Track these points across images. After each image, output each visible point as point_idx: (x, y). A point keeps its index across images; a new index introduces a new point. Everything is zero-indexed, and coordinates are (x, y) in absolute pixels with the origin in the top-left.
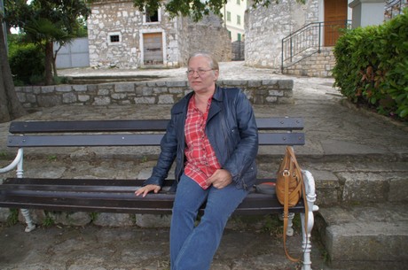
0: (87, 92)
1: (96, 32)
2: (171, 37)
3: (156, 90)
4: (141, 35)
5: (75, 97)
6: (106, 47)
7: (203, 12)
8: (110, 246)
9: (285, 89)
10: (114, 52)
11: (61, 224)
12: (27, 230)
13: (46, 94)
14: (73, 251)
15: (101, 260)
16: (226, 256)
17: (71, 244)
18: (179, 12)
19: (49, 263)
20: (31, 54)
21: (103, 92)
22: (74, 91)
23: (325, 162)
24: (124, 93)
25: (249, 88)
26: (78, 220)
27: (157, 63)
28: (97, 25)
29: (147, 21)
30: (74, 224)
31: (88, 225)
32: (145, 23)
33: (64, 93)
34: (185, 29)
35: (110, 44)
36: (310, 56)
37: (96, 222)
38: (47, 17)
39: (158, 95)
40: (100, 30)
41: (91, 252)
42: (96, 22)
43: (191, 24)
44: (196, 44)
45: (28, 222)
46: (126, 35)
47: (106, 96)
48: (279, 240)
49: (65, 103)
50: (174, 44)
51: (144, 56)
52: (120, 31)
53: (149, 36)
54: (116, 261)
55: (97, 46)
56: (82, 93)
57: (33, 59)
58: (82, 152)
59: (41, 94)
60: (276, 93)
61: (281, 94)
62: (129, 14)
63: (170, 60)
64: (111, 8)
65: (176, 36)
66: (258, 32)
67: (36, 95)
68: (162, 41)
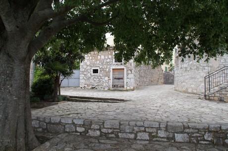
0: (83, 126)
1: (85, 67)
2: (129, 72)
3: (136, 129)
4: (111, 70)
5: (74, 128)
6: (90, 76)
10: (95, 79)
13: (54, 124)
20: (47, 81)
21: (95, 126)
22: (73, 123)
24: (111, 129)
27: (120, 87)
28: (86, 63)
29: (115, 62)
32: (114, 63)
33: (66, 124)
35: (93, 74)
38: (59, 60)
39: (137, 132)
40: (87, 66)
42: (86, 61)
46: (103, 69)
47: (97, 130)
49: (67, 132)
50: (131, 76)
51: (113, 82)
52: (99, 67)
53: (116, 71)
55: (85, 75)
56: (80, 126)
59: (50, 123)
62: (105, 57)
63: (128, 85)
64: (94, 54)
65: (133, 71)
66: (186, 70)
67: (47, 123)
68: (124, 74)
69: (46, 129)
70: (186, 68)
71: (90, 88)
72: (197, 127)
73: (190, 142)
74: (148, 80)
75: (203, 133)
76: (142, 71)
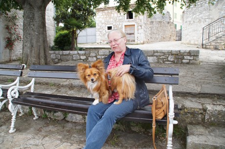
0: (85, 54)
1: (100, 24)
2: (140, 27)
4: (124, 27)
5: (79, 57)
6: (105, 32)
7: (153, 12)
8: (69, 131)
9: (194, 56)
11: (50, 118)
12: (34, 119)
13: (65, 55)
14: (50, 131)
15: (60, 137)
16: (126, 145)
17: (51, 128)
18: (140, 13)
19: (37, 135)
20: (66, 36)
21: (93, 54)
22: (78, 54)
23: (199, 98)
24: (103, 55)
25: (172, 54)
26: (58, 117)
27: (132, 41)
28: (101, 21)
30: (57, 118)
31: (62, 120)
32: (126, 19)
33: (74, 54)
34: (148, 23)
35: (107, 31)
36: (221, 37)
37: (66, 119)
38: (74, 17)
40: (102, 24)
41: (58, 133)
42: (101, 19)
43: (153, 20)
45: (35, 114)
46: (116, 26)
47: (94, 57)
48: (161, 141)
49: (74, 60)
50: (141, 31)
52: (112, 24)
53: (128, 27)
54: (67, 139)
55: (100, 32)
56: (83, 55)
57: (66, 38)
58: (67, 83)
59: (63, 55)
60: (189, 58)
61: (192, 58)
62: (117, 15)
63: (139, 40)
64: (108, 12)
65: (143, 26)
66: (190, 24)
67: (61, 55)
68: (134, 30)
69: (61, 59)
70: (190, 21)
71: (105, 43)
72: (163, 52)
73: (158, 63)
74: (160, 37)
75: (168, 56)
76: (154, 28)
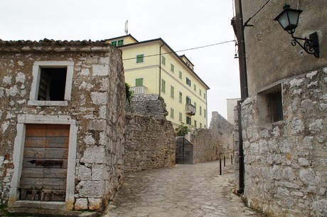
2: (89, 139)
4: (20, 129)
27: (51, 197)
32: (33, 101)
34: (121, 121)
43: (129, 114)
44: (133, 144)
50: (95, 155)
51: (23, 177)
53: (39, 132)
63: (82, 192)
65: (102, 136)
68: (66, 145)
74: (145, 158)
76: (132, 134)
